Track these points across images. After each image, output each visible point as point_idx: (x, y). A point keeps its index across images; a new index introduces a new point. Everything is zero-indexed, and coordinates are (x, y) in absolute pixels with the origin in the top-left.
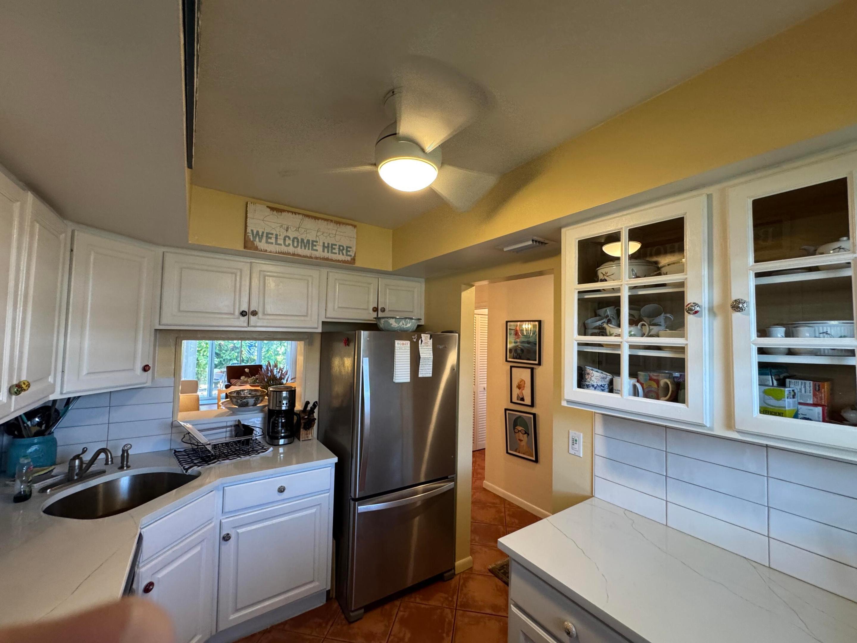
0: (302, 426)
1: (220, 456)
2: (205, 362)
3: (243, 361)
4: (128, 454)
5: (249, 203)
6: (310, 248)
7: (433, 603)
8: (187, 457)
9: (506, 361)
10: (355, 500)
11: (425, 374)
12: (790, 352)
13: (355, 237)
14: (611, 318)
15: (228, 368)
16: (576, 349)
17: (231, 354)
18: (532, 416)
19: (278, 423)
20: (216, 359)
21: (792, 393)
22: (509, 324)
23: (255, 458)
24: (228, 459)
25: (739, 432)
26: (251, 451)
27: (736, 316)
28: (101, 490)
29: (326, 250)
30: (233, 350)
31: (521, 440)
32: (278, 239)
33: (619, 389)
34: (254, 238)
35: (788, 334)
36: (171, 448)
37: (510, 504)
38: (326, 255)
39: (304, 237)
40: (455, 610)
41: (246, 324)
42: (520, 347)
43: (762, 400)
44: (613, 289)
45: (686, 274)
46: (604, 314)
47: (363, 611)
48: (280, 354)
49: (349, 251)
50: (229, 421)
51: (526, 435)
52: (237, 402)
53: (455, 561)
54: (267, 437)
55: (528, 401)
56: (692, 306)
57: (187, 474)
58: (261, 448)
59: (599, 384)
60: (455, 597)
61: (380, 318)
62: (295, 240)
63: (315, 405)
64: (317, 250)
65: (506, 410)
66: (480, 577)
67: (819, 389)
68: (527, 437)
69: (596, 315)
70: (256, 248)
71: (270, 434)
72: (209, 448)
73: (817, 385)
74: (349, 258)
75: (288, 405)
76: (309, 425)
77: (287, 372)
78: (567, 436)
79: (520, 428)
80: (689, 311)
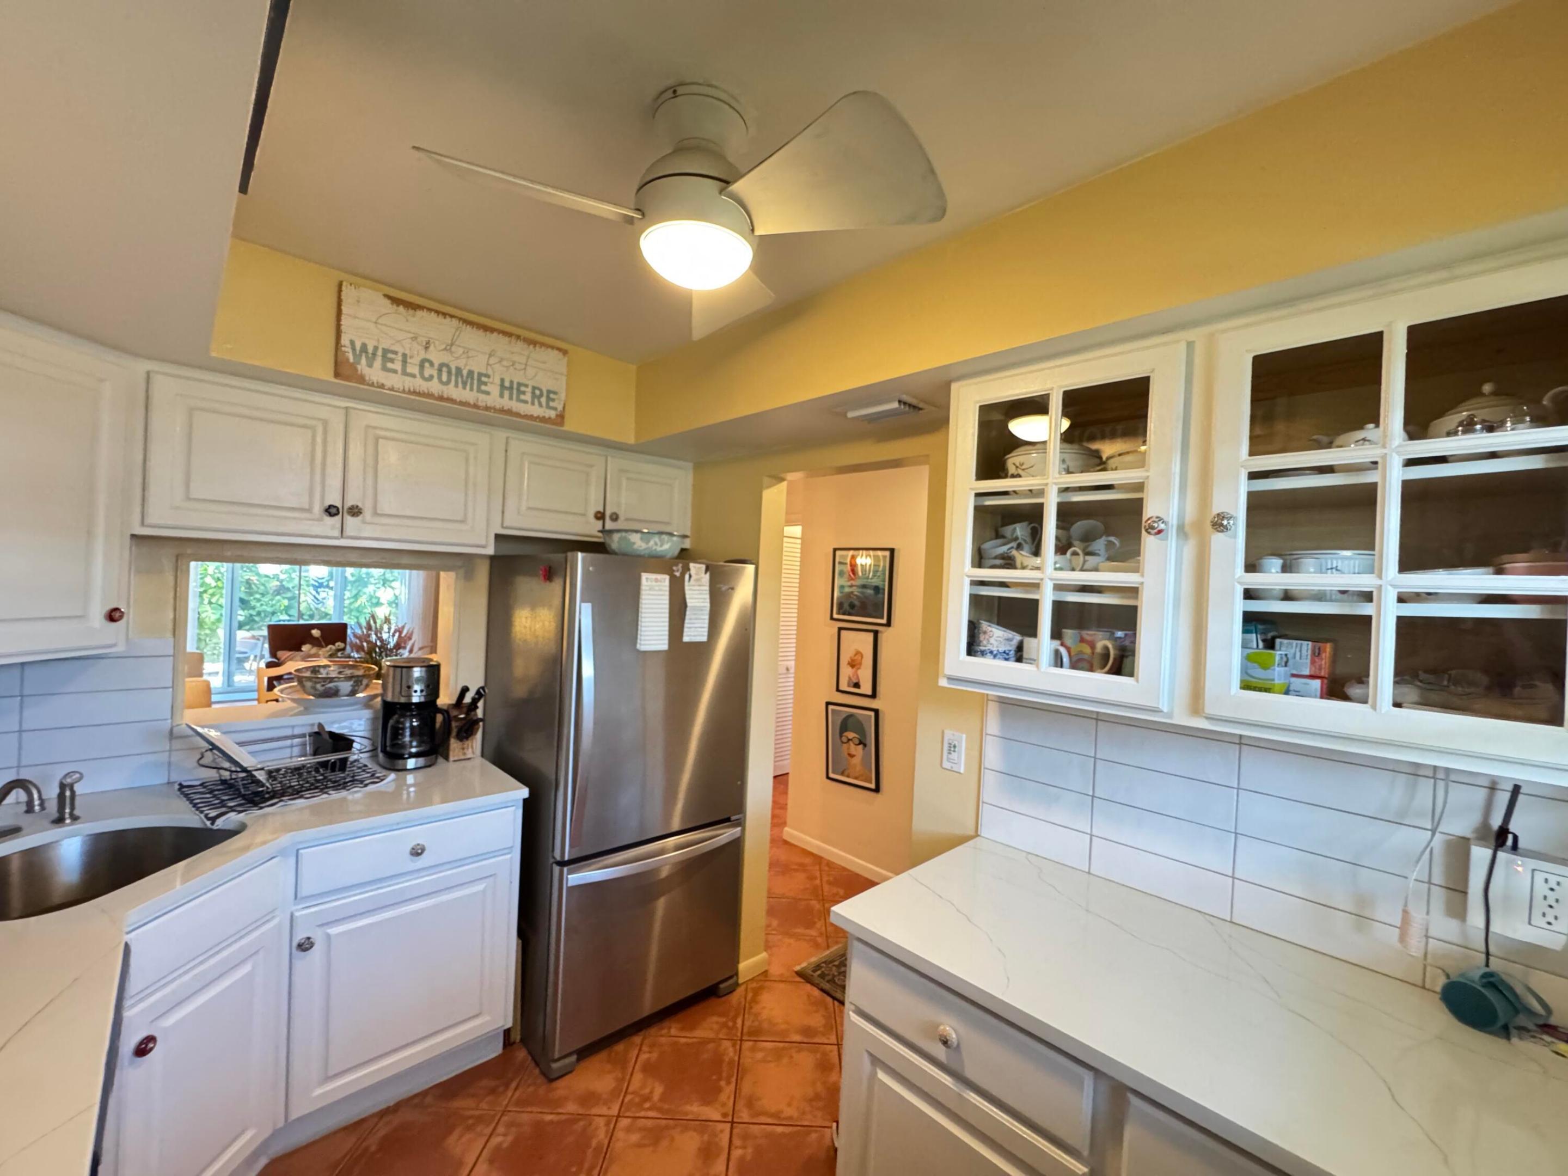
0: (454, 732)
1: (284, 793)
2: (213, 618)
3: (301, 615)
4: (73, 792)
5: (344, 284)
6: (475, 387)
7: (702, 1032)
8: (208, 796)
9: (832, 618)
10: (562, 864)
11: (694, 636)
12: (1287, 596)
13: (565, 373)
14: (1023, 542)
15: (271, 628)
16: (966, 591)
17: (274, 602)
18: (872, 714)
19: (403, 729)
20: (240, 612)
21: (1285, 659)
22: (838, 553)
23: (355, 795)
24: (301, 797)
25: (1210, 718)
26: (350, 781)
27: (1218, 539)
28: (15, 866)
29: (507, 393)
30: (278, 594)
31: (851, 756)
32: (408, 365)
33: (1034, 656)
34: (357, 357)
35: (1286, 569)
36: (172, 780)
37: (829, 864)
38: (506, 403)
39: (461, 365)
40: (739, 1042)
41: (337, 533)
42: (856, 595)
43: (1244, 671)
44: (1031, 491)
45: (1147, 471)
46: (1012, 535)
47: (574, 1058)
48: (382, 604)
49: (553, 400)
50: (298, 726)
51: (861, 746)
52: (314, 688)
53: (738, 962)
54: (381, 755)
55: (866, 688)
56: (1154, 522)
57: (215, 827)
58: (369, 775)
59: (1001, 650)
60: (739, 1021)
61: (611, 532)
62: (445, 369)
63: (479, 694)
64: (488, 393)
65: (828, 704)
66: (782, 986)
67: (1319, 654)
68: (864, 749)
69: (998, 536)
70: (361, 379)
71: (388, 749)
72: (261, 776)
73: (1317, 648)
74: (552, 414)
75: (424, 693)
76: (466, 732)
77: (412, 634)
78: (940, 739)
79: (851, 735)
80: (1149, 530)
